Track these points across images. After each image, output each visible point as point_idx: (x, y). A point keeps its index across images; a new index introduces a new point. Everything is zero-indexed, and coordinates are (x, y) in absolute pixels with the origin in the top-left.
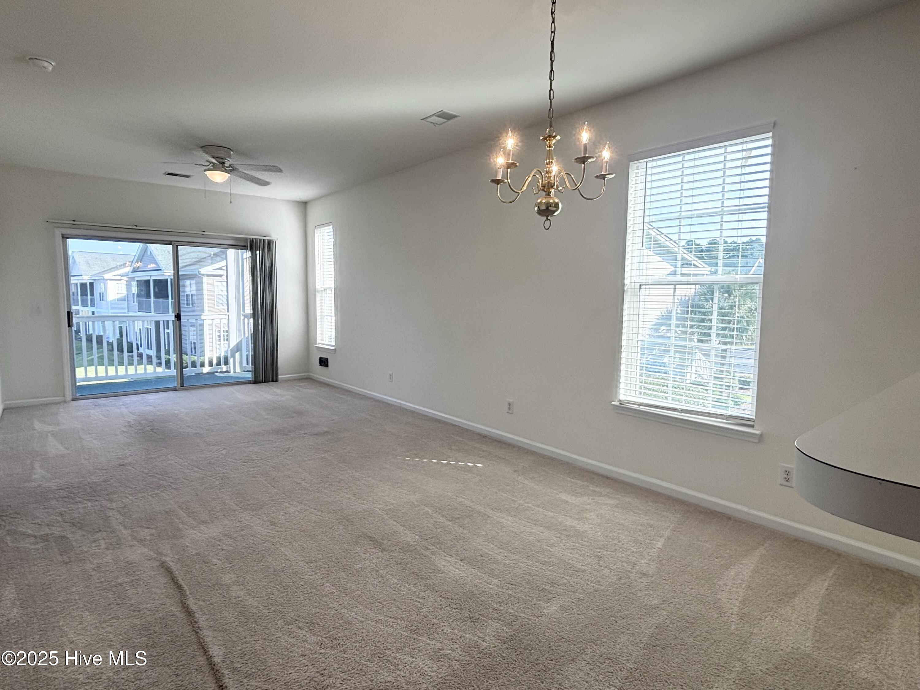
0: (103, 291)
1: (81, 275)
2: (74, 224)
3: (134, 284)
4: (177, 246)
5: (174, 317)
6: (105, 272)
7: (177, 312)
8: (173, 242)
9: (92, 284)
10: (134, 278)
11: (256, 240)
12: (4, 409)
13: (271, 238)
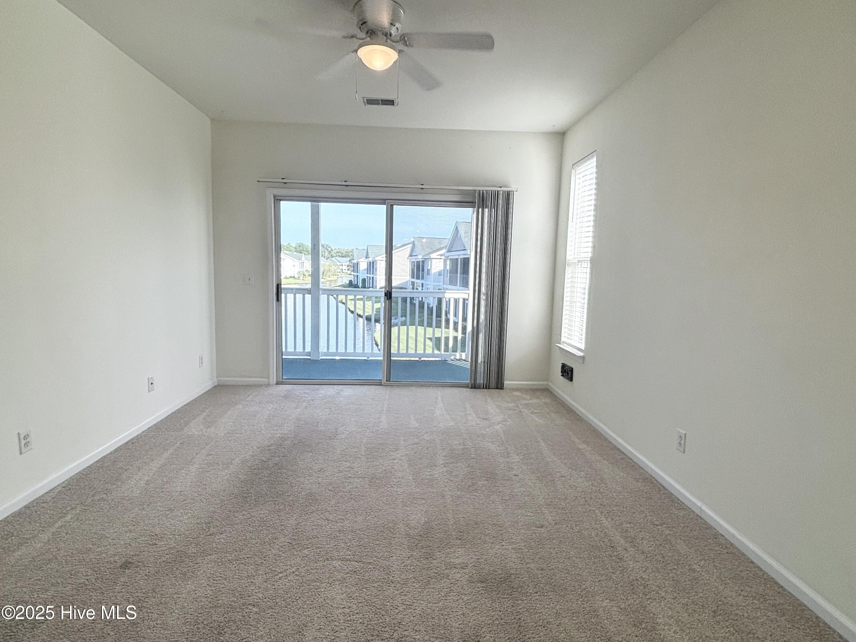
0: (429, 268)
1: (417, 255)
3: (448, 262)
4: (392, 206)
5: (384, 292)
6: (430, 253)
8: (387, 201)
10: (448, 257)
11: (487, 193)
12: (215, 387)
13: (509, 189)
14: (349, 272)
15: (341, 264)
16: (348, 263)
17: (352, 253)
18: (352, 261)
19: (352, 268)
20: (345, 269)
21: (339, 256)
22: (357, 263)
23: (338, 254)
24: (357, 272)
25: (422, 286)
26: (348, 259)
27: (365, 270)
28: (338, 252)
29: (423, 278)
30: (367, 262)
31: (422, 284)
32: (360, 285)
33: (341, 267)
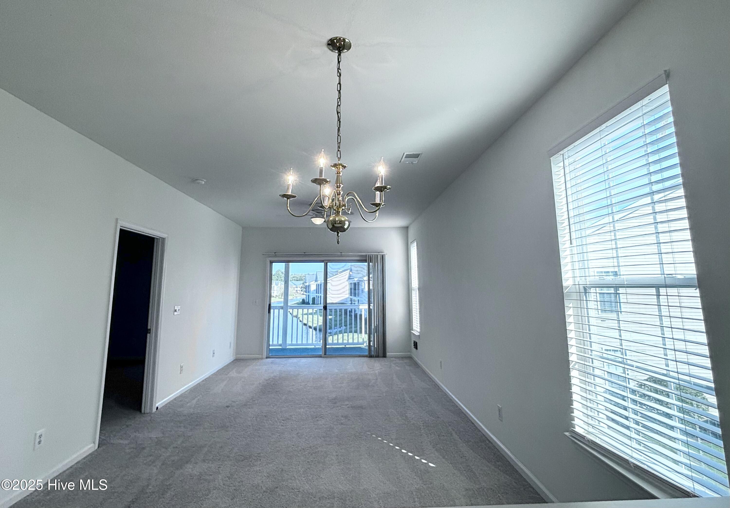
2: (276, 256)
4: (327, 263)
5: (323, 307)
7: (325, 304)
8: (324, 261)
9: (358, 283)
11: (372, 256)
12: (234, 360)
13: (383, 254)
14: (302, 292)
15: (296, 286)
16: (302, 285)
17: (304, 277)
18: (305, 284)
19: (305, 289)
20: (299, 290)
21: (295, 280)
22: (309, 286)
23: (294, 279)
24: (309, 292)
25: (358, 302)
26: (302, 282)
27: (314, 290)
28: (294, 277)
29: (358, 295)
30: (317, 284)
31: (358, 300)
32: (311, 302)
33: (296, 289)
